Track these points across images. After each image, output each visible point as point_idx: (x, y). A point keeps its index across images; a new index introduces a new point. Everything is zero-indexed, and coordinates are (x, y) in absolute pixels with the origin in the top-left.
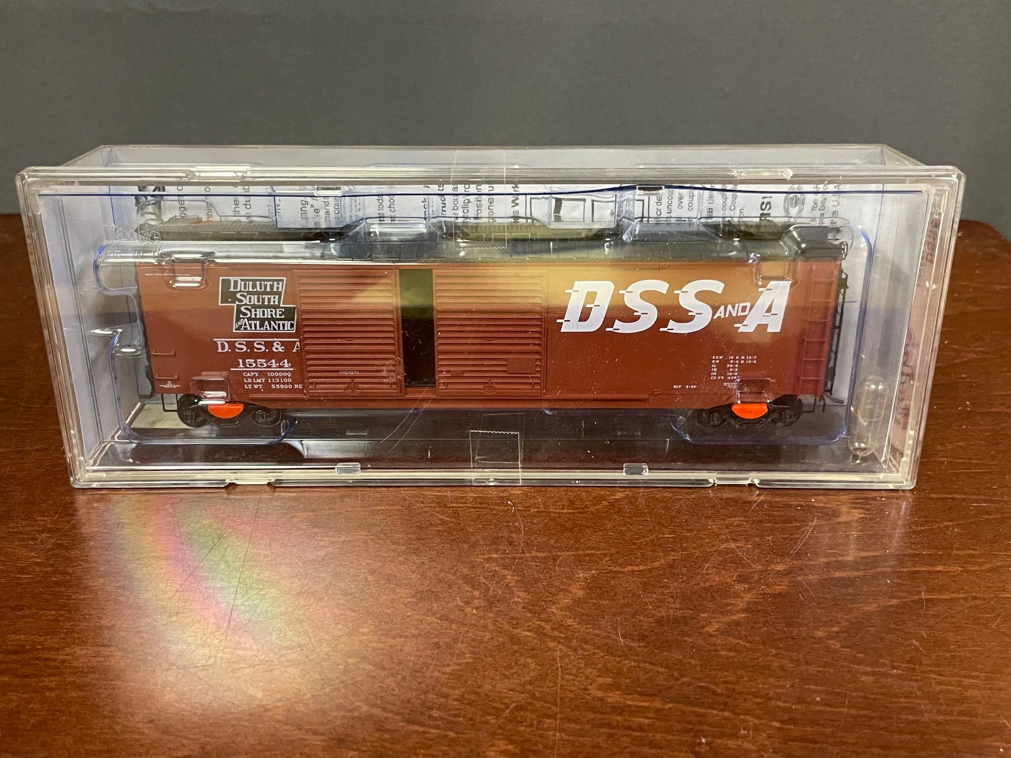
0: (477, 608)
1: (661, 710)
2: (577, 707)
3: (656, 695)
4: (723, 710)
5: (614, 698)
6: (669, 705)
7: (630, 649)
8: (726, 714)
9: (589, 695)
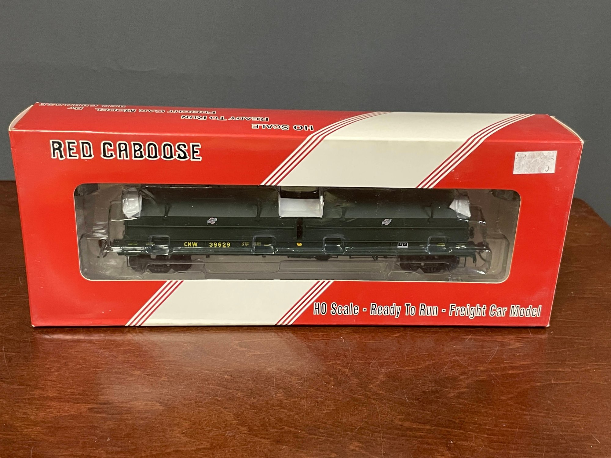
0: (333, 386)
1: (430, 430)
2: (390, 429)
3: (427, 423)
4: (459, 430)
5: (407, 424)
6: (434, 428)
7: (412, 404)
8: (461, 431)
9: (394, 423)
